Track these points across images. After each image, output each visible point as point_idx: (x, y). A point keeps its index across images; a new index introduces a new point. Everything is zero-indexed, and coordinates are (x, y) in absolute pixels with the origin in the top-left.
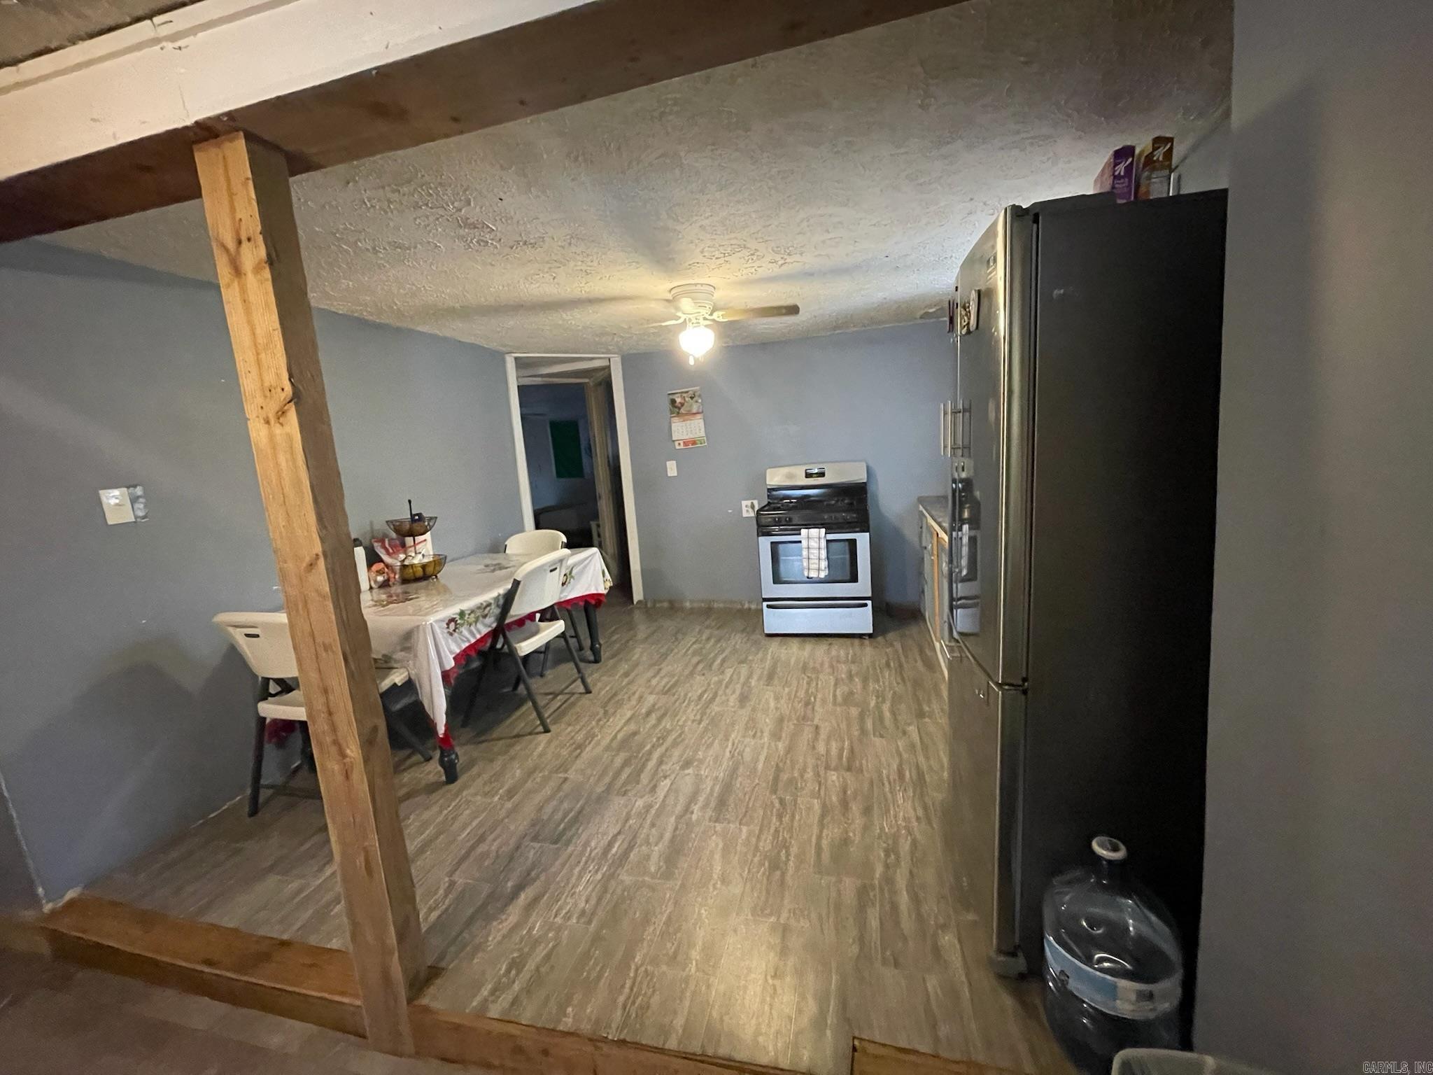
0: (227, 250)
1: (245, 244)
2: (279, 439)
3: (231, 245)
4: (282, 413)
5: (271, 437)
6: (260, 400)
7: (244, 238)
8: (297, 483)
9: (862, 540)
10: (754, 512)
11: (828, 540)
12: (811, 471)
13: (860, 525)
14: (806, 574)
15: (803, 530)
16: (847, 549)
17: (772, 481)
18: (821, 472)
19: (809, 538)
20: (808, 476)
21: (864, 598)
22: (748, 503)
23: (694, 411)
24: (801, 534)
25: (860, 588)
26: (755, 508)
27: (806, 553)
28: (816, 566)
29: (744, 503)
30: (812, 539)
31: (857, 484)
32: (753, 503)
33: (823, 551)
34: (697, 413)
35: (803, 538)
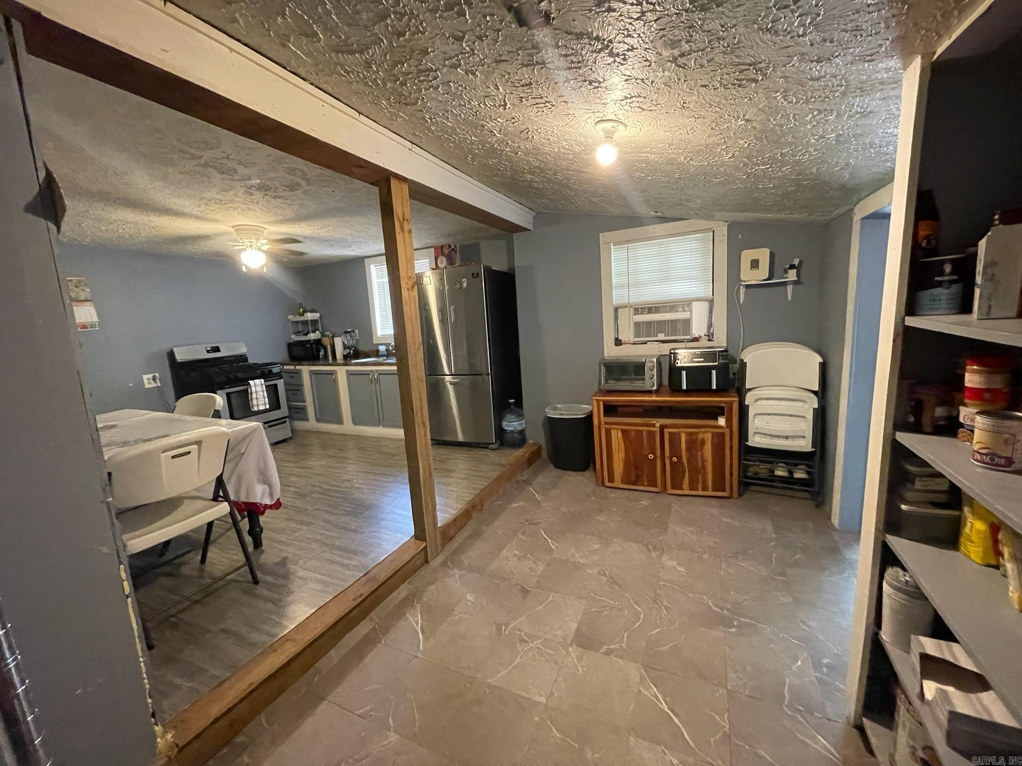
0: (400, 221)
1: (405, 222)
2: (412, 296)
3: (401, 219)
4: (413, 287)
5: (409, 296)
6: (407, 281)
7: (405, 219)
8: (416, 317)
9: (280, 383)
10: (156, 382)
11: (266, 386)
12: (209, 349)
13: (279, 376)
14: (256, 409)
15: (251, 382)
16: (273, 391)
17: (180, 357)
18: (217, 349)
19: (255, 386)
20: (208, 352)
21: (286, 417)
22: (151, 376)
23: (82, 298)
24: (249, 384)
25: (284, 411)
26: (157, 380)
27: (254, 396)
28: (263, 402)
29: (145, 377)
30: (258, 387)
31: (241, 356)
32: (154, 376)
33: (265, 393)
34: (87, 301)
35: (251, 386)
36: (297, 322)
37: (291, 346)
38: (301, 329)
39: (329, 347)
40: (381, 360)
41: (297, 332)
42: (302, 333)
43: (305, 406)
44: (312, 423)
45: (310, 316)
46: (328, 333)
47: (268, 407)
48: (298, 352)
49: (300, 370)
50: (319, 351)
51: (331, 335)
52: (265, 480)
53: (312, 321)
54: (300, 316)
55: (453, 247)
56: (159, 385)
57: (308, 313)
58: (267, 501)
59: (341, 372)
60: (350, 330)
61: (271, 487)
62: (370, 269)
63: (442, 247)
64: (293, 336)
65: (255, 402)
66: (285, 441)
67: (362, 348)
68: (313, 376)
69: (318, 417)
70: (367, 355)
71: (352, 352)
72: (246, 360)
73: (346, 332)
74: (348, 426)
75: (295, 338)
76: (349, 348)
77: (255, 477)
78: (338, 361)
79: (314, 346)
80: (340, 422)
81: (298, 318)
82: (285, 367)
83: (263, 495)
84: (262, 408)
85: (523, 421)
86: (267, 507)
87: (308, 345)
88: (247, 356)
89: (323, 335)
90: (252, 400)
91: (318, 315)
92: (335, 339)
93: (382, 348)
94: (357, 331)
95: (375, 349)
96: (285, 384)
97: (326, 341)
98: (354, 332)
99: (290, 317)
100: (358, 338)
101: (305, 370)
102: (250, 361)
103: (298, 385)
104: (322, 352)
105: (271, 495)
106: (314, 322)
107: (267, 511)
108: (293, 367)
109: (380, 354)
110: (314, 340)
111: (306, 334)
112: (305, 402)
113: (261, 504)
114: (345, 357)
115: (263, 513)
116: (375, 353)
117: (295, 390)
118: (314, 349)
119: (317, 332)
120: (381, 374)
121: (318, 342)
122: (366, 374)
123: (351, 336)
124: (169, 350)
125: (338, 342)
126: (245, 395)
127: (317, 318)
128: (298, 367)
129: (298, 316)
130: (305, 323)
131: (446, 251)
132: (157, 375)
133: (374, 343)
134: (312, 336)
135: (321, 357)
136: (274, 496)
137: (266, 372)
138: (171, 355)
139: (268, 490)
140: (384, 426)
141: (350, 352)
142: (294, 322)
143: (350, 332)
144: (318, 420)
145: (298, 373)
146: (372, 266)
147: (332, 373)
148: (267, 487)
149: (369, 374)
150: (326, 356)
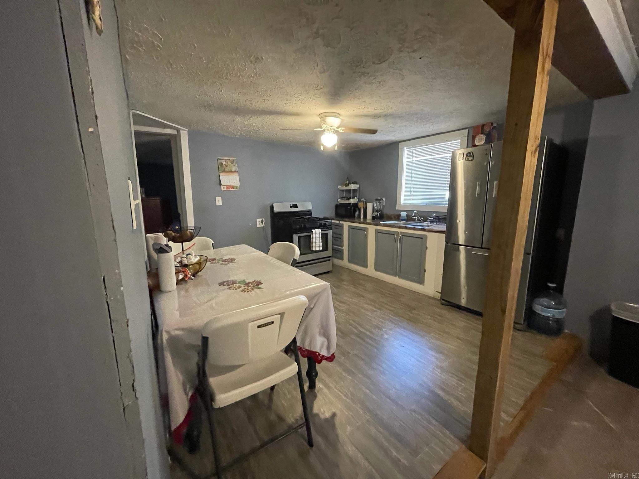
6: (533, 142)
9: (330, 233)
10: (263, 224)
11: (322, 234)
12: (291, 205)
13: (330, 227)
14: (314, 249)
15: (313, 230)
16: (325, 237)
17: (277, 209)
18: (295, 206)
19: (315, 233)
20: (291, 207)
21: (330, 257)
22: (260, 220)
23: (233, 170)
24: (312, 232)
25: (329, 253)
26: (263, 223)
27: (314, 240)
28: (319, 245)
29: (258, 220)
30: (317, 234)
31: (308, 211)
32: (262, 220)
33: (321, 239)
34: (235, 172)
35: (313, 234)
36: (343, 191)
37: (338, 207)
38: (344, 196)
39: (362, 209)
40: (402, 223)
41: (342, 198)
42: (346, 198)
43: (342, 249)
44: (345, 262)
45: (352, 187)
46: (363, 199)
47: (321, 249)
48: (342, 211)
49: (342, 224)
50: (355, 212)
51: (365, 201)
52: (325, 334)
53: (353, 190)
54: (346, 186)
55: (495, 125)
56: (264, 226)
57: (352, 185)
58: (324, 353)
59: (372, 230)
60: (380, 198)
61: (329, 341)
62: (403, 151)
63: (483, 126)
64: (339, 200)
65: (314, 244)
66: (328, 272)
67: (387, 212)
68: (351, 230)
69: (350, 259)
70: (390, 219)
71: (379, 214)
72: (311, 214)
73: (377, 200)
74: (370, 270)
75: (341, 201)
76: (377, 211)
77: (318, 330)
78: (368, 221)
79: (353, 208)
80: (366, 266)
81: (345, 188)
82: (333, 221)
83: (322, 347)
84: (317, 249)
85: (565, 310)
86: (323, 358)
87: (349, 207)
88: (312, 212)
89: (359, 201)
90: (312, 243)
91: (358, 186)
92: (368, 204)
93: (404, 214)
94: (384, 199)
95: (398, 213)
96: (333, 233)
97: (361, 205)
98: (382, 199)
99: (339, 187)
100: (384, 204)
101: (346, 225)
102: (314, 215)
103: (340, 235)
104: (357, 213)
105: (328, 348)
106: (355, 191)
107: (324, 362)
108: (337, 222)
109: (401, 218)
110: (353, 204)
111: (349, 199)
112: (343, 247)
113: (319, 354)
114: (374, 218)
115: (320, 362)
116: (396, 217)
117: (338, 238)
118: (352, 210)
119: (356, 198)
120: (404, 235)
121: (356, 205)
122: (393, 234)
123: (380, 203)
124: (271, 205)
125: (370, 206)
126: (309, 239)
127: (357, 188)
128: (341, 222)
129: (345, 186)
130: (349, 191)
131: (487, 129)
132: (264, 219)
133: (397, 209)
134: (352, 201)
135: (356, 216)
136: (331, 350)
137: (323, 224)
138: (272, 208)
139: (326, 343)
140: (399, 277)
141: (378, 215)
142: (341, 190)
143: (379, 200)
144: (350, 261)
145: (341, 226)
146: (405, 148)
147: (365, 230)
148: (325, 340)
149: (394, 235)
150: (359, 216)
